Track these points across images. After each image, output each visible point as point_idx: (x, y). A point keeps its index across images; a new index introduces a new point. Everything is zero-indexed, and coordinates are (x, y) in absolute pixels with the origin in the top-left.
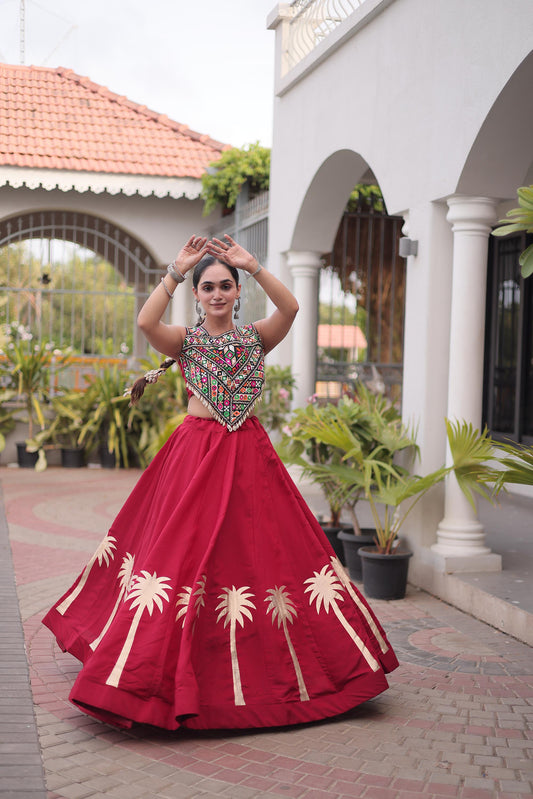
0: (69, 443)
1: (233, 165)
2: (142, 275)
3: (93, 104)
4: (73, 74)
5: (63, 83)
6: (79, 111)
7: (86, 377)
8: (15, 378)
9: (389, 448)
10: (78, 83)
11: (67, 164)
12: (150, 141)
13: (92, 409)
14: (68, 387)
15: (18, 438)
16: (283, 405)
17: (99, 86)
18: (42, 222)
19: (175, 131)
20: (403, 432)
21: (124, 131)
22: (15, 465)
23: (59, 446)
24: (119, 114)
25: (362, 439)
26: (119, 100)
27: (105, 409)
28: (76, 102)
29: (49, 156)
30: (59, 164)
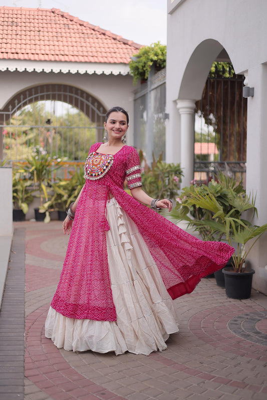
0: (62, 207)
1: (146, 55)
2: (99, 117)
3: (71, 26)
4: (59, 12)
5: (55, 16)
6: (63, 31)
7: (70, 172)
8: (32, 173)
9: (239, 210)
10: (63, 16)
11: (57, 58)
12: (102, 45)
14: (61, 177)
15: (35, 205)
16: (176, 185)
17: (74, 17)
18: (45, 90)
19: (114, 39)
20: (247, 200)
21: (87, 40)
22: (34, 220)
23: (57, 209)
24: (85, 31)
25: (223, 205)
26: (85, 25)
28: (62, 26)
29: (47, 55)
30: (52, 58)
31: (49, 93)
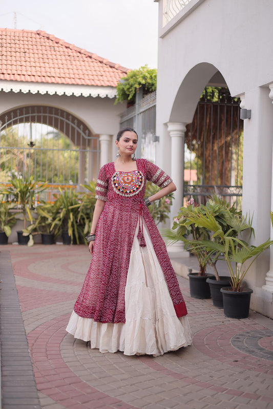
0: (46, 231)
1: (134, 78)
2: (84, 139)
3: (57, 49)
4: (45, 33)
5: (40, 38)
6: (49, 52)
7: (54, 195)
8: (16, 196)
10: (48, 38)
11: (44, 80)
12: (88, 68)
13: (58, 213)
14: (45, 201)
15: (18, 228)
17: (60, 40)
18: (30, 112)
19: (101, 62)
21: (74, 63)
22: (17, 243)
23: (40, 233)
24: (71, 54)
26: (71, 47)
27: (65, 212)
28: (48, 48)
29: (34, 76)
30: (39, 80)
31: (34, 115)
